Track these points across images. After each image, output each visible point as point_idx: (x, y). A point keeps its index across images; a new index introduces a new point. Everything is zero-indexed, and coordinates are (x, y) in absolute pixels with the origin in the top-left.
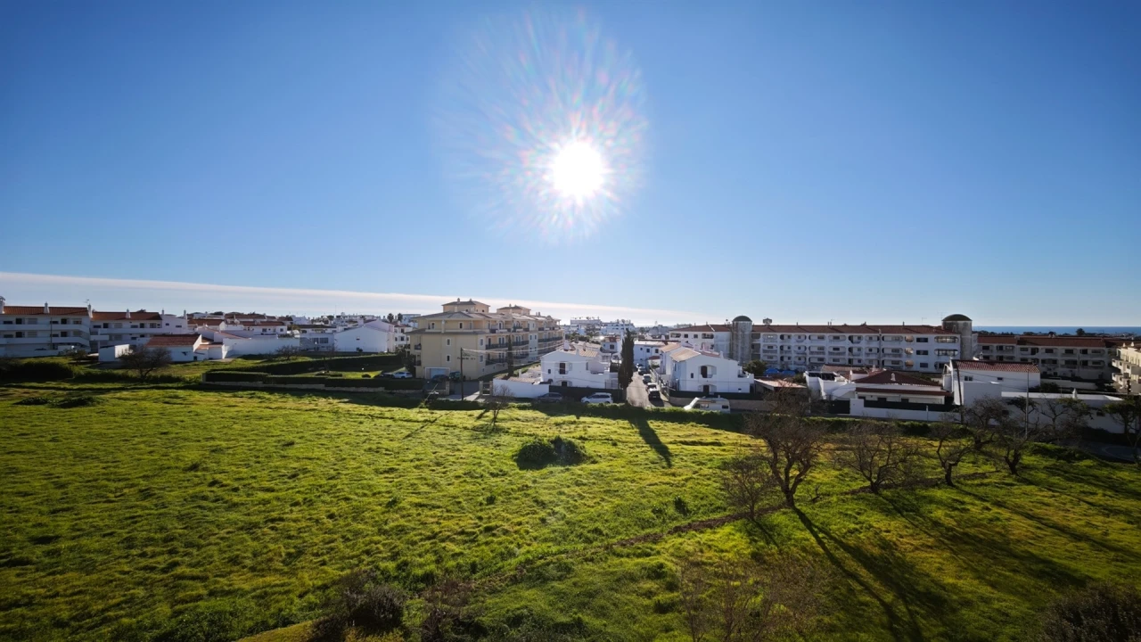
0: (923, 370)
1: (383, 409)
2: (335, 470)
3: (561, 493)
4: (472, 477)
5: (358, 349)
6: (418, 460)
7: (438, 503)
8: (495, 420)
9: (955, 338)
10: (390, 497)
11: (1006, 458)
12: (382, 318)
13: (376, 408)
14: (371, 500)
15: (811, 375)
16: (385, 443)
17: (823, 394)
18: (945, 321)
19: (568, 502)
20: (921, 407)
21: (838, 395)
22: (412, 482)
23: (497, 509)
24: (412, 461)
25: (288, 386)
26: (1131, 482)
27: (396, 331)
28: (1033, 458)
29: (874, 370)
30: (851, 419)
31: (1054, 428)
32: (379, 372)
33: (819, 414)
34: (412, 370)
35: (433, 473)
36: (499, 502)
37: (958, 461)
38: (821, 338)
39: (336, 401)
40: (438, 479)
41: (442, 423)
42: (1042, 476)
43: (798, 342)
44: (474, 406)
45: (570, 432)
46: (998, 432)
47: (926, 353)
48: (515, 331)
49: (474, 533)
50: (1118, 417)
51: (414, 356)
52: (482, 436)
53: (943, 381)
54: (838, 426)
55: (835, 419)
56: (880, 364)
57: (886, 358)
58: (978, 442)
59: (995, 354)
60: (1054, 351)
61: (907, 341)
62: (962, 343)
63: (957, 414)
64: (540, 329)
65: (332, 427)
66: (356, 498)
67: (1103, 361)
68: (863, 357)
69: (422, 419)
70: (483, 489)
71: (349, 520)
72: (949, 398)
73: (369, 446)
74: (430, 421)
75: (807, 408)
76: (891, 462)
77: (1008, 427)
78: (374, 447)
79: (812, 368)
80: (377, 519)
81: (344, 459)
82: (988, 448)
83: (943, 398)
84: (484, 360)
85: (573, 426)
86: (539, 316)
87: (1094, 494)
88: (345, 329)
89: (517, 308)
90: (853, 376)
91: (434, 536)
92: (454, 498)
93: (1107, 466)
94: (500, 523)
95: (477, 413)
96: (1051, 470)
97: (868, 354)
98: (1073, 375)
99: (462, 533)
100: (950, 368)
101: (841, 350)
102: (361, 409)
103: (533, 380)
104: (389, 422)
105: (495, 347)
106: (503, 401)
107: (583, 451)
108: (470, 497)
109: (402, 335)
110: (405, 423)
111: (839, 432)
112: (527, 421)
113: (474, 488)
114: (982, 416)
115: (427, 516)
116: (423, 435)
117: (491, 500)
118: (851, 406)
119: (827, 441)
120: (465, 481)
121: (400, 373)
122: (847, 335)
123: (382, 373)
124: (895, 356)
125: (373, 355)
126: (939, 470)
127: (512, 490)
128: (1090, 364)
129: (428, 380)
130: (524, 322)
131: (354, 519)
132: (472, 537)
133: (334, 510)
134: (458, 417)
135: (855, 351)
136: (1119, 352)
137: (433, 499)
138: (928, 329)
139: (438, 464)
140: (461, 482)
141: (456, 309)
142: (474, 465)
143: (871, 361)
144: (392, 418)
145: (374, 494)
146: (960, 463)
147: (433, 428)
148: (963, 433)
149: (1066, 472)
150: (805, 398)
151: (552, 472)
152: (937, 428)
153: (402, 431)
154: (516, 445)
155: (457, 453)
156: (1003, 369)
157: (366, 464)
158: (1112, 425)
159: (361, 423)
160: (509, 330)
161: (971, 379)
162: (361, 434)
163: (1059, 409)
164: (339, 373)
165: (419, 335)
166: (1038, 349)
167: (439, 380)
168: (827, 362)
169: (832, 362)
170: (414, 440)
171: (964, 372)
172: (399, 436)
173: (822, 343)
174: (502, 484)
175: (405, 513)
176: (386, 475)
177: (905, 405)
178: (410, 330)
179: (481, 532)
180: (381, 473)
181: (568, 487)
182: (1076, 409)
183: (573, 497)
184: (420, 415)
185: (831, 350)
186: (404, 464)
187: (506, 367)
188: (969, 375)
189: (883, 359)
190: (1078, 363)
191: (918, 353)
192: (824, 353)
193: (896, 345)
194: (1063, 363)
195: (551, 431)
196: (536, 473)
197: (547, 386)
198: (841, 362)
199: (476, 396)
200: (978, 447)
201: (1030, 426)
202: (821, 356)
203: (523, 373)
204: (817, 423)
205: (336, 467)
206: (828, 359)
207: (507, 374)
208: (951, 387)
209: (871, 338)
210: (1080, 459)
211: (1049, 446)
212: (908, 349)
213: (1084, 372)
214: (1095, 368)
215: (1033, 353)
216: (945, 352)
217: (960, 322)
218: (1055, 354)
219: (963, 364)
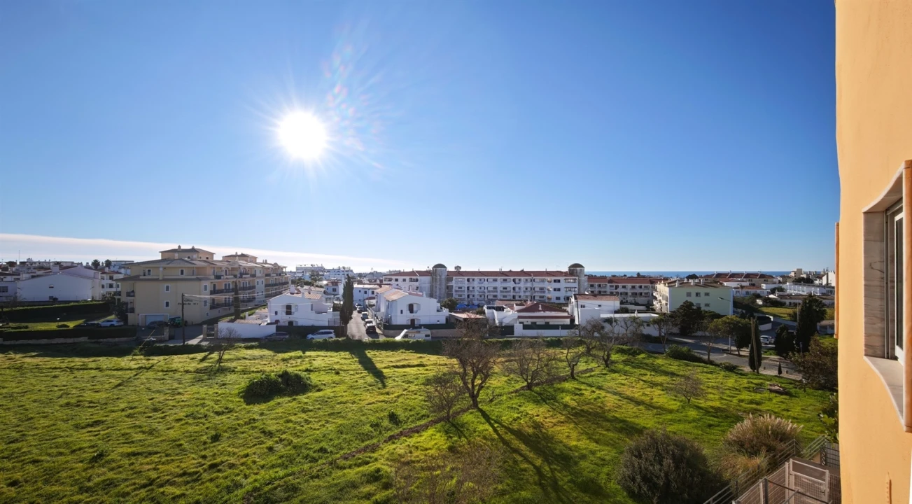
0: (557, 302)
1: (86, 360)
2: (18, 432)
3: (288, 421)
4: (194, 418)
5: (51, 298)
6: (131, 408)
7: (155, 449)
8: (220, 361)
9: (575, 279)
10: (94, 452)
11: (603, 357)
12: (84, 264)
13: (77, 359)
14: (69, 458)
15: (489, 308)
16: (88, 395)
17: (497, 321)
18: (570, 267)
19: (295, 428)
20: (556, 327)
21: (506, 322)
22: (123, 432)
23: (223, 445)
24: (123, 410)
26: (663, 365)
27: (103, 278)
28: (616, 356)
29: (529, 303)
30: (515, 339)
31: (627, 336)
32: (80, 322)
33: (494, 337)
34: (123, 316)
35: (150, 421)
36: (224, 439)
37: (578, 362)
38: (495, 280)
39: (18, 356)
40: (155, 425)
41: (160, 369)
42: (621, 366)
43: (479, 283)
44: (197, 349)
45: (296, 366)
46: (599, 341)
47: (559, 290)
48: (241, 277)
49: (197, 472)
50: (656, 326)
51: (127, 304)
52: (206, 377)
53: (569, 309)
54: (507, 345)
55: (505, 339)
56: (533, 298)
57: (536, 294)
58: (588, 348)
59: (597, 290)
60: (626, 287)
61: (548, 282)
62: (579, 283)
63: (577, 330)
64: (267, 275)
65: (14, 385)
66: (48, 458)
67: (649, 293)
68: (522, 294)
69: (136, 366)
70: (207, 428)
71: (40, 484)
72: (573, 320)
73: (66, 401)
74: (145, 368)
75: (486, 332)
76: (539, 367)
77: (605, 338)
78: (73, 401)
79: (490, 303)
80: (77, 477)
81: (32, 418)
82: (594, 352)
83: (569, 320)
84: (208, 305)
85: (299, 361)
86: (266, 263)
87: (646, 375)
88: (33, 277)
89: (243, 255)
90: (516, 308)
91: (151, 482)
92: (175, 441)
93: (651, 357)
94: (226, 458)
95: (200, 356)
96: (625, 363)
97: (525, 292)
98: (635, 302)
99: (184, 474)
100: (573, 300)
101: (508, 289)
102: (56, 362)
103: (259, 322)
104: (93, 373)
105: (220, 292)
106: (231, 342)
107: (308, 382)
108: (192, 438)
109: (110, 282)
110: (115, 373)
111: (508, 349)
112: (254, 359)
113: (197, 428)
114: (591, 331)
115: (141, 464)
116: (136, 383)
117: (216, 438)
118: (515, 330)
119: (499, 356)
120: (187, 423)
121: (108, 321)
122: (512, 278)
123: (84, 322)
124: (541, 292)
125: (72, 304)
126: (567, 369)
127: (239, 425)
128: (643, 294)
129: (143, 327)
130: (251, 268)
131: (46, 482)
132: (195, 477)
133: (18, 476)
134: (178, 361)
135: (517, 289)
136: (657, 286)
137: (149, 446)
138: (560, 273)
139: (155, 410)
140: (183, 425)
141: (176, 256)
142: (197, 406)
143: (527, 297)
144: (96, 369)
145: (73, 451)
146: (579, 363)
147: (150, 374)
148: (580, 343)
149: (632, 363)
150: (485, 326)
151: (279, 403)
152: (566, 340)
153: (111, 380)
154: (243, 382)
155: (177, 397)
156: (601, 299)
157: (63, 420)
158: (653, 331)
159: (55, 377)
160: (235, 276)
161: (584, 307)
162: (56, 389)
163: (629, 323)
164: (26, 324)
165: (132, 282)
166: (619, 286)
167: (156, 327)
168: (499, 297)
169: (502, 298)
170: (126, 389)
171: (581, 302)
172: (107, 386)
173: (495, 284)
174: (227, 421)
175: (114, 465)
176: (90, 429)
177: (547, 326)
178: (121, 276)
179: (205, 470)
180: (83, 428)
181: (295, 414)
182: (637, 323)
183: (299, 423)
184: (134, 362)
185: (502, 289)
186: (114, 415)
187: (233, 310)
188: (583, 304)
189: (534, 295)
190: (638, 294)
191: (555, 290)
192: (497, 292)
193: (541, 285)
194: (631, 294)
195: (279, 367)
196: (263, 406)
197: (275, 326)
198: (508, 298)
199: (199, 340)
200: (588, 352)
201: (615, 335)
202: (495, 294)
203: (249, 315)
204: (493, 343)
205: (19, 429)
206: (500, 296)
207: (233, 317)
208: (573, 313)
209: (527, 280)
210: (639, 354)
211: (624, 347)
212: (549, 287)
213: (640, 300)
214: (646, 297)
215: (616, 289)
216: (570, 289)
217: (578, 269)
218: (627, 289)
219: (580, 297)
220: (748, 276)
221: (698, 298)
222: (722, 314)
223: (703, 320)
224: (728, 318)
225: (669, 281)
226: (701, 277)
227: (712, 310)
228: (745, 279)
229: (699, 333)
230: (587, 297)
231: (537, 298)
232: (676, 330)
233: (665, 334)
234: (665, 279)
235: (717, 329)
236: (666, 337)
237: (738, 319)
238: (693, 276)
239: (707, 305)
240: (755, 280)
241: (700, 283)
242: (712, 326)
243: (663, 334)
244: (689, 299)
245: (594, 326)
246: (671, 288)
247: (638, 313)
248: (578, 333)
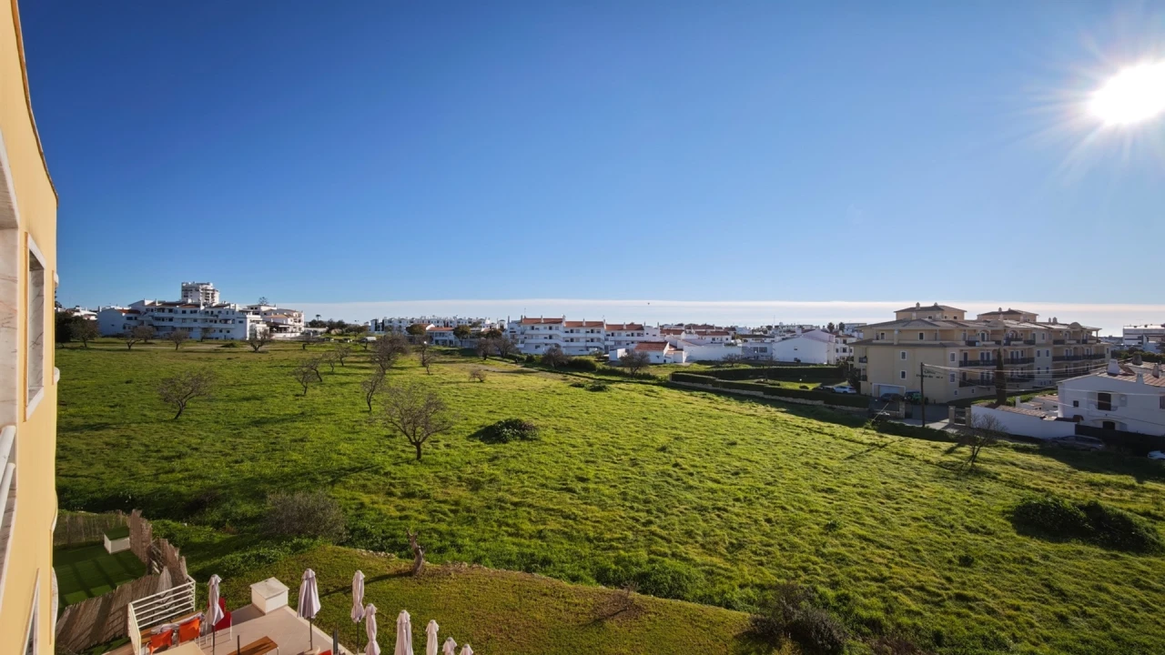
1: (822, 424)
2: (772, 477)
3: (1100, 589)
4: (937, 524)
5: (796, 359)
6: (863, 487)
7: (888, 543)
8: (973, 458)
10: (829, 519)
12: (821, 328)
13: (815, 422)
14: (808, 516)
16: (824, 460)
19: (1116, 607)
22: (854, 509)
23: (976, 575)
24: (854, 486)
25: (732, 391)
27: (837, 342)
32: (818, 385)
34: (856, 385)
35: (882, 507)
36: (979, 568)
39: (773, 410)
40: (888, 515)
41: (895, 450)
44: (940, 436)
45: (1120, 501)
48: (1008, 344)
49: (939, 595)
51: (859, 370)
52: (953, 475)
64: (1056, 342)
65: (769, 434)
66: (793, 510)
69: (869, 441)
70: (954, 544)
71: (786, 530)
73: (806, 460)
74: (878, 445)
78: (812, 462)
80: (814, 538)
81: (781, 468)
84: (957, 380)
85: (1128, 493)
86: (1055, 322)
88: (783, 339)
89: (1011, 313)
91: (883, 580)
92: (911, 543)
94: (982, 596)
95: (945, 446)
99: (921, 589)
102: (798, 420)
103: (1042, 413)
104: (829, 439)
105: (975, 364)
106: (991, 436)
107: (1151, 536)
108: (934, 549)
109: (844, 346)
110: (847, 443)
112: (1031, 469)
113: (940, 539)
115: (873, 553)
116: (869, 460)
117: (966, 562)
120: (926, 526)
121: (842, 387)
123: (821, 386)
125: (811, 367)
127: (1003, 557)
129: (876, 398)
130: (1026, 331)
131: (791, 531)
132: (937, 599)
133: (771, 515)
134: (916, 446)
137: (882, 536)
139: (889, 497)
140: (921, 527)
141: (914, 315)
142: (940, 510)
144: (831, 435)
145: (811, 511)
147: (882, 454)
151: (1080, 553)
153: (843, 450)
154: (1012, 499)
155: (914, 490)
157: (803, 477)
159: (798, 434)
160: (998, 343)
162: (798, 446)
164: (778, 382)
165: (864, 347)
167: (890, 400)
170: (858, 464)
172: (839, 455)
174: (984, 544)
175: (845, 541)
176: (825, 495)
178: (854, 340)
179: (950, 598)
180: (819, 491)
181: (1117, 583)
183: (1128, 603)
184: (865, 436)
186: (846, 488)
187: (993, 391)
195: (1080, 492)
196: (1049, 547)
197: (1073, 425)
199: (943, 425)
203: (1022, 401)
205: (773, 474)
207: (994, 401)
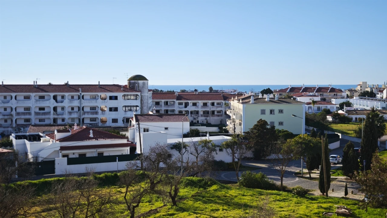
0: (114, 125)
9: (137, 95)
11: (170, 193)
15: (17, 137)
17: (30, 156)
18: (130, 80)
20: (112, 159)
21: (44, 155)
26: (236, 196)
28: (186, 190)
29: (76, 128)
30: (56, 178)
31: (197, 164)
33: (25, 178)
37: (139, 202)
38: (27, 98)
42: (190, 203)
43: (4, 103)
46: (165, 173)
47: (116, 109)
50: (229, 150)
53: (128, 134)
54: (46, 187)
55: (42, 180)
56: (81, 121)
57: (86, 116)
58: (152, 183)
59: (163, 108)
60: (197, 104)
61: (102, 99)
62: (141, 100)
63: (138, 162)
67: (222, 111)
68: (66, 116)
72: (133, 148)
75: (14, 172)
76: (89, 214)
77: (172, 168)
79: (19, 130)
82: (159, 187)
83: (128, 148)
87: (218, 210)
90: (58, 135)
93: (224, 187)
96: (195, 198)
97: (70, 113)
98: (207, 122)
100: (134, 122)
101: (46, 110)
111: (45, 194)
114: (155, 161)
118: (57, 166)
119: (34, 204)
122: (52, 94)
124: (93, 113)
126: (126, 213)
128: (216, 113)
135: (59, 110)
136: (230, 103)
138: (117, 88)
143: (73, 119)
146: (140, 204)
148: (143, 177)
149: (203, 197)
150: (13, 164)
152: (125, 176)
156: (168, 121)
158: (225, 157)
161: (148, 130)
163: (200, 148)
166: (188, 103)
168: (33, 122)
169: (38, 122)
171: (143, 125)
173: (28, 104)
177: (101, 158)
182: (208, 148)
185: (37, 110)
188: (146, 127)
189: (83, 116)
190: (210, 113)
191: (111, 109)
192: (30, 114)
193: (93, 104)
194: (202, 113)
198: (47, 122)
200: (152, 189)
201: (184, 164)
202: (27, 117)
204: (23, 187)
206: (34, 120)
208: (134, 139)
209: (73, 97)
210: (210, 186)
211: (195, 179)
212: (103, 106)
213: (213, 120)
214: (218, 116)
215: (186, 107)
216: (130, 108)
217: (141, 82)
218: (198, 107)
219: (143, 118)
220: (320, 90)
221: (272, 115)
222: (294, 133)
223: (277, 141)
224: (300, 138)
225: (243, 97)
226: (276, 92)
227: (285, 129)
228: (317, 94)
229: (273, 156)
230: (150, 117)
231: (87, 121)
232: (249, 154)
233: (238, 159)
234: (240, 94)
235: (289, 151)
236: (240, 163)
237: (310, 138)
238: (267, 91)
239: (281, 124)
240: (326, 95)
241: (274, 98)
242: (285, 147)
243: (236, 160)
244: (264, 118)
245: (159, 155)
246: (245, 105)
247: (210, 135)
248: (140, 165)
